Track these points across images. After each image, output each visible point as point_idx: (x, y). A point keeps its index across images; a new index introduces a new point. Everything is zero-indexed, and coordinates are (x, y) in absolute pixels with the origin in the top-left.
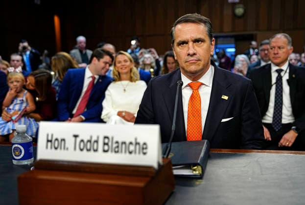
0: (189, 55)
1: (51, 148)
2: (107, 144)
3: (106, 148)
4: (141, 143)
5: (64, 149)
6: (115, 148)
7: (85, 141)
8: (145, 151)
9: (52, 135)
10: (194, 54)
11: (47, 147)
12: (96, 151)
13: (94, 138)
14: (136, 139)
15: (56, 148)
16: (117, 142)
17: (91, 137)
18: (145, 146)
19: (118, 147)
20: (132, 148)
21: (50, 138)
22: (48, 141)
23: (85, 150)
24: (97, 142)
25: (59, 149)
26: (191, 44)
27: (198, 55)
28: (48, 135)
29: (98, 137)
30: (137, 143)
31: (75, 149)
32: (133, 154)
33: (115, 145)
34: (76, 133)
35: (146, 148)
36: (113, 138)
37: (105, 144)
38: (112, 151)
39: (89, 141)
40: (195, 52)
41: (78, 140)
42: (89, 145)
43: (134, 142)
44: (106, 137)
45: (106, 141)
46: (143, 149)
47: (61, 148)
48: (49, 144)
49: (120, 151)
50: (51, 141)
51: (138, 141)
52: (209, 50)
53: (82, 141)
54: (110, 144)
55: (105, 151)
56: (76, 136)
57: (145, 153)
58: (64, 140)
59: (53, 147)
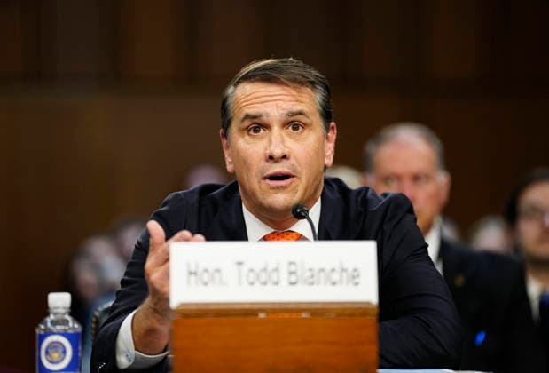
0: (271, 158)
1: (197, 284)
2: (295, 273)
3: (293, 278)
4: (350, 270)
5: (220, 283)
6: (308, 278)
7: (257, 270)
9: (197, 266)
10: (284, 157)
11: (189, 282)
12: (277, 283)
13: (272, 265)
14: (341, 264)
15: (206, 284)
16: (311, 270)
17: (267, 264)
18: (356, 273)
19: (312, 276)
20: (335, 277)
21: (193, 269)
22: (190, 273)
23: (257, 284)
24: (276, 270)
25: (210, 285)
27: (292, 161)
28: (188, 265)
29: (278, 263)
30: (343, 270)
31: (240, 282)
32: (338, 286)
33: (308, 274)
34: (240, 260)
35: (358, 276)
36: (302, 264)
37: (291, 273)
38: (303, 283)
39: (265, 270)
40: (286, 151)
41: (245, 269)
42: (266, 276)
43: (338, 268)
44: (291, 263)
45: (293, 268)
46: (354, 277)
48: (193, 277)
49: (316, 282)
50: (195, 273)
51: (345, 267)
52: (320, 152)
53: (252, 270)
54: (299, 273)
55: (293, 284)
56: (240, 263)
57: (357, 284)
58: (219, 271)
59: (200, 283)
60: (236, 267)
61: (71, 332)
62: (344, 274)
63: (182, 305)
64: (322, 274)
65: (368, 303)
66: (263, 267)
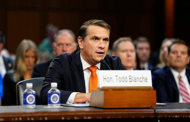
0: (100, 48)
1: (106, 81)
2: (131, 79)
3: (131, 80)
5: (112, 81)
6: (135, 80)
7: (121, 78)
8: (146, 81)
9: (106, 76)
11: (104, 81)
12: (126, 82)
14: (142, 76)
16: (135, 78)
17: (124, 76)
18: (146, 79)
19: (135, 79)
20: (141, 80)
21: (105, 78)
22: (104, 79)
23: (122, 82)
24: (126, 78)
25: (110, 82)
28: (104, 76)
29: (127, 76)
31: (117, 81)
32: (142, 82)
33: (134, 79)
34: (117, 75)
36: (133, 76)
37: (130, 79)
38: (133, 81)
41: (118, 77)
42: (124, 79)
43: (142, 77)
44: (130, 76)
45: (130, 77)
47: (110, 81)
48: (105, 80)
49: (136, 81)
50: (105, 79)
54: (132, 79)
55: (130, 82)
56: (117, 76)
57: (147, 82)
58: (111, 78)
59: (107, 81)
60: (116, 77)
63: (103, 87)
64: (138, 79)
65: (150, 87)
66: (123, 77)
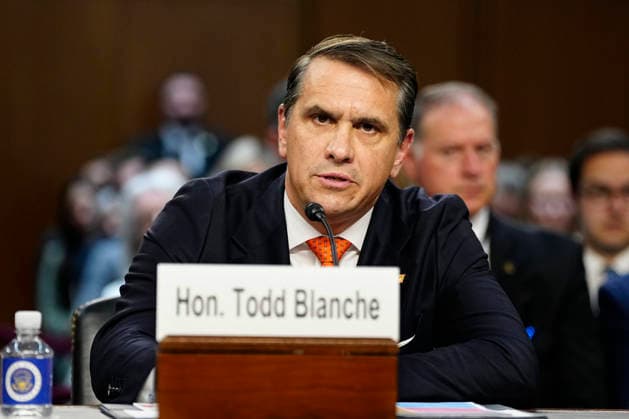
0: (331, 157)
1: (188, 313)
2: (303, 303)
3: (301, 309)
4: (368, 301)
5: (216, 312)
6: (319, 309)
7: (259, 298)
8: (375, 313)
9: (188, 291)
10: (347, 160)
11: (178, 312)
12: (281, 315)
13: (277, 293)
14: (358, 293)
15: (198, 314)
16: (322, 299)
17: (270, 291)
18: (374, 305)
19: (324, 307)
20: (351, 308)
21: (183, 296)
22: (180, 301)
23: (259, 315)
24: (282, 299)
25: (204, 315)
26: (345, 127)
28: (178, 291)
29: (284, 291)
30: (361, 300)
31: (238, 313)
32: (353, 319)
33: (318, 305)
34: (239, 286)
35: (377, 308)
36: (313, 292)
37: (298, 303)
38: (312, 315)
39: (269, 299)
40: (351, 156)
41: (244, 297)
42: (269, 306)
43: (354, 299)
44: (298, 291)
45: (301, 297)
46: (372, 309)
47: (208, 313)
48: (183, 306)
49: (328, 314)
50: (186, 301)
51: (362, 296)
53: (253, 298)
54: (308, 303)
55: (298, 315)
56: (239, 291)
57: (375, 317)
58: (214, 298)
59: (191, 312)
60: (235, 294)
61: (40, 357)
62: (361, 305)
63: (170, 337)
64: (335, 304)
65: (389, 340)
66: (266, 295)
